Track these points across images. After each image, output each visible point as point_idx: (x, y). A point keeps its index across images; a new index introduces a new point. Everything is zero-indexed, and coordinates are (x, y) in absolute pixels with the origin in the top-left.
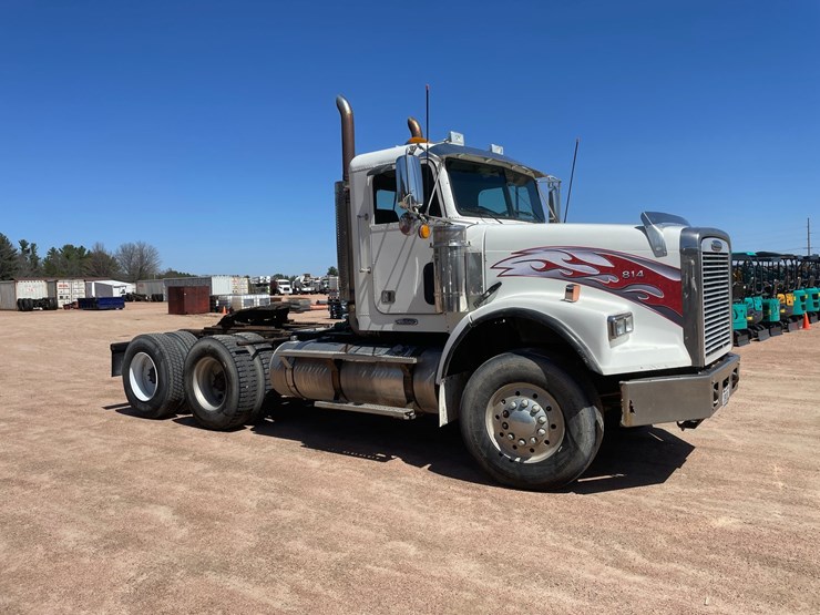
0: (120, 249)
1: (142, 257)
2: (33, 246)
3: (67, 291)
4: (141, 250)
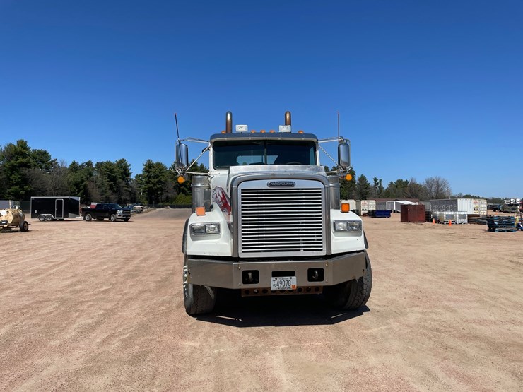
0: (425, 181)
1: (438, 186)
2: (381, 180)
3: (366, 206)
4: (437, 182)
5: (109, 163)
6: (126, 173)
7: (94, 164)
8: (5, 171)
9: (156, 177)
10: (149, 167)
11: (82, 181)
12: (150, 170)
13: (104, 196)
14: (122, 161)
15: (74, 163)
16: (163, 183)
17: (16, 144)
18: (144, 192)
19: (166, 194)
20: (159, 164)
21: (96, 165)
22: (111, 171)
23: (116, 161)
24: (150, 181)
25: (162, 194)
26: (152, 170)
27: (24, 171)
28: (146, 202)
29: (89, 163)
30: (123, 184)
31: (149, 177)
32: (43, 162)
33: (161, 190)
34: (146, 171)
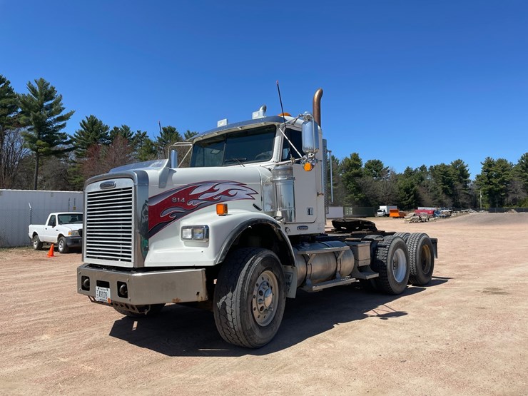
5: (443, 165)
6: (463, 174)
7: (428, 168)
8: (343, 181)
9: (497, 176)
10: (489, 165)
11: (413, 186)
12: (491, 169)
13: (437, 200)
14: (458, 162)
15: (408, 169)
16: (508, 182)
17: (350, 158)
18: (484, 194)
19: (514, 196)
20: (501, 161)
21: (430, 169)
22: (445, 173)
23: (452, 163)
24: (490, 182)
25: (507, 196)
26: (493, 168)
27: (359, 180)
28: (487, 206)
29: (423, 168)
30: (459, 186)
31: (489, 177)
32: (377, 171)
33: (506, 191)
34: (485, 170)
